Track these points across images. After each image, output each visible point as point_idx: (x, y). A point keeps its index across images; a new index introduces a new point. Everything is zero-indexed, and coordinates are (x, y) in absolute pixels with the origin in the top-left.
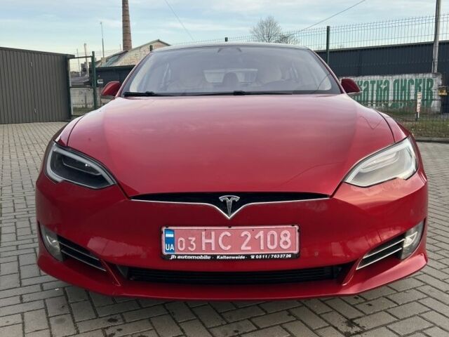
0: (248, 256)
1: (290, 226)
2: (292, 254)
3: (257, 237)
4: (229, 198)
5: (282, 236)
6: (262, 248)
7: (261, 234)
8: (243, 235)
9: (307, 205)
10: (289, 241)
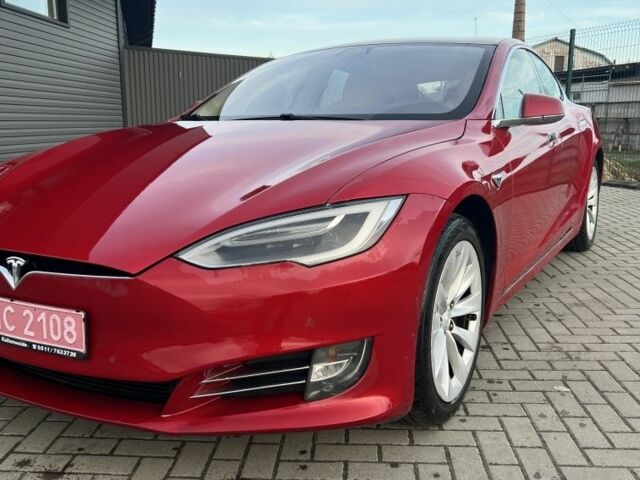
0: (30, 344)
1: (74, 312)
2: (78, 353)
3: (39, 320)
4: (16, 260)
5: (65, 324)
6: (45, 337)
7: (43, 316)
8: (24, 314)
9: (98, 283)
10: (74, 333)
